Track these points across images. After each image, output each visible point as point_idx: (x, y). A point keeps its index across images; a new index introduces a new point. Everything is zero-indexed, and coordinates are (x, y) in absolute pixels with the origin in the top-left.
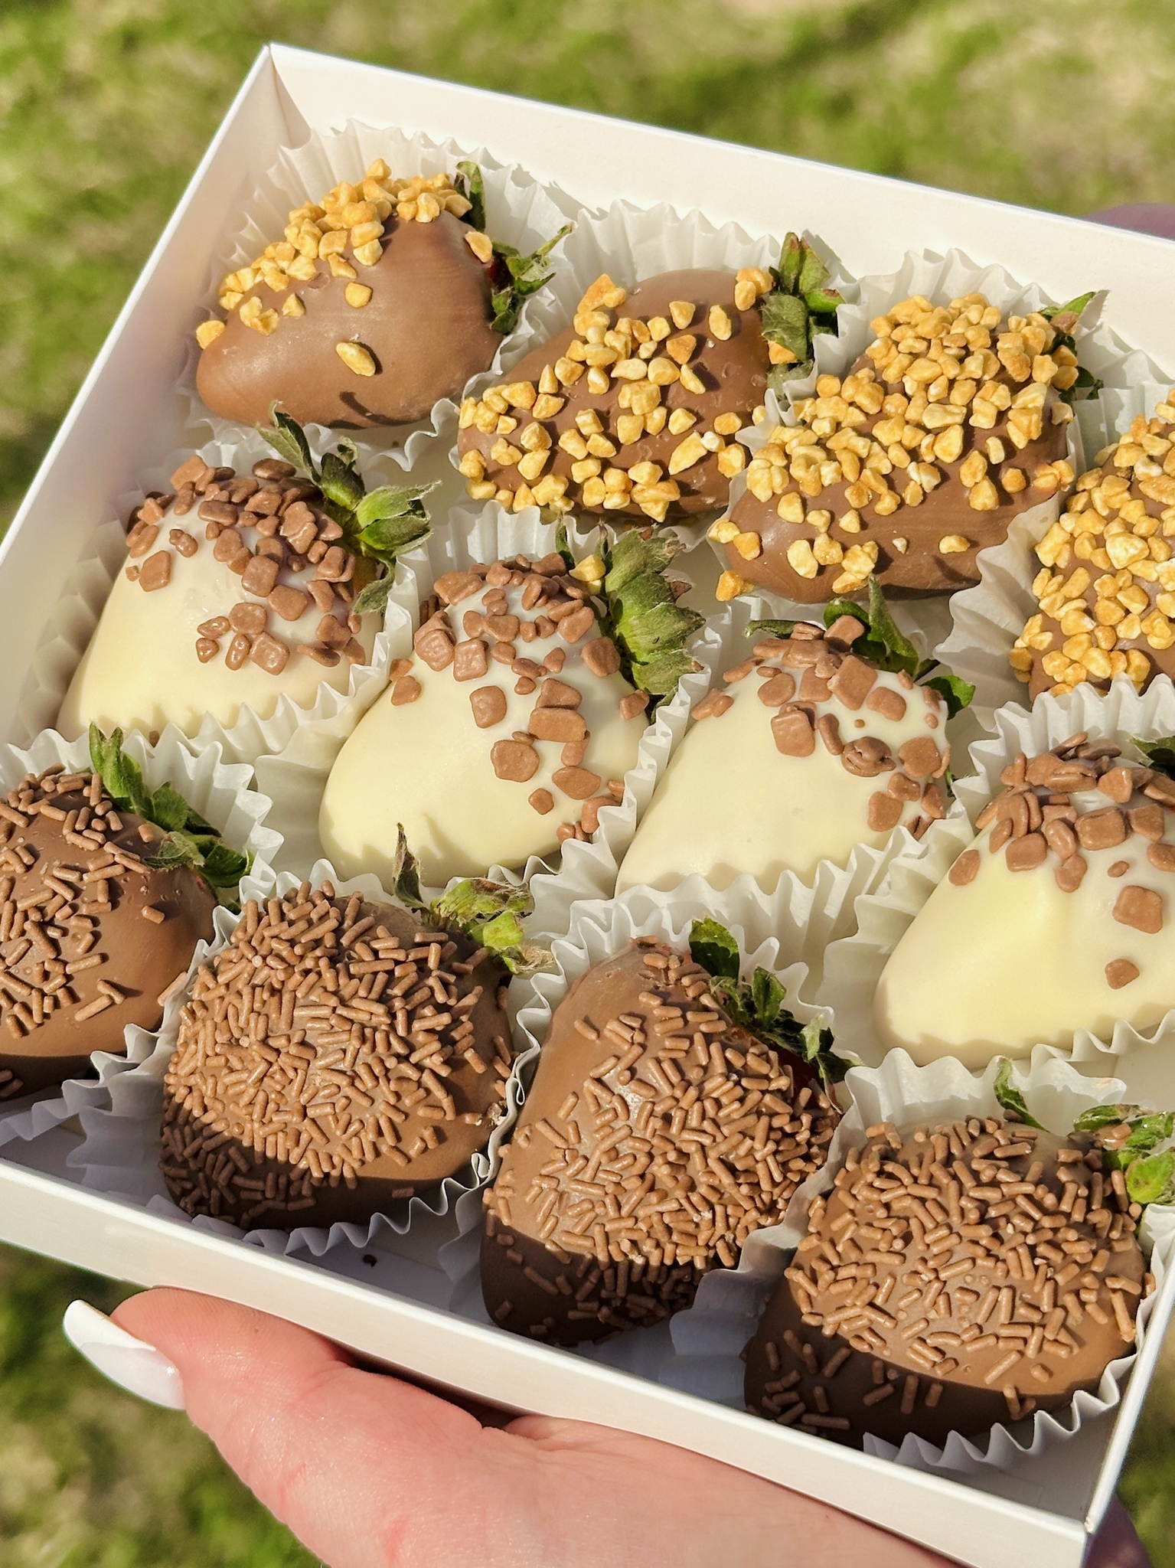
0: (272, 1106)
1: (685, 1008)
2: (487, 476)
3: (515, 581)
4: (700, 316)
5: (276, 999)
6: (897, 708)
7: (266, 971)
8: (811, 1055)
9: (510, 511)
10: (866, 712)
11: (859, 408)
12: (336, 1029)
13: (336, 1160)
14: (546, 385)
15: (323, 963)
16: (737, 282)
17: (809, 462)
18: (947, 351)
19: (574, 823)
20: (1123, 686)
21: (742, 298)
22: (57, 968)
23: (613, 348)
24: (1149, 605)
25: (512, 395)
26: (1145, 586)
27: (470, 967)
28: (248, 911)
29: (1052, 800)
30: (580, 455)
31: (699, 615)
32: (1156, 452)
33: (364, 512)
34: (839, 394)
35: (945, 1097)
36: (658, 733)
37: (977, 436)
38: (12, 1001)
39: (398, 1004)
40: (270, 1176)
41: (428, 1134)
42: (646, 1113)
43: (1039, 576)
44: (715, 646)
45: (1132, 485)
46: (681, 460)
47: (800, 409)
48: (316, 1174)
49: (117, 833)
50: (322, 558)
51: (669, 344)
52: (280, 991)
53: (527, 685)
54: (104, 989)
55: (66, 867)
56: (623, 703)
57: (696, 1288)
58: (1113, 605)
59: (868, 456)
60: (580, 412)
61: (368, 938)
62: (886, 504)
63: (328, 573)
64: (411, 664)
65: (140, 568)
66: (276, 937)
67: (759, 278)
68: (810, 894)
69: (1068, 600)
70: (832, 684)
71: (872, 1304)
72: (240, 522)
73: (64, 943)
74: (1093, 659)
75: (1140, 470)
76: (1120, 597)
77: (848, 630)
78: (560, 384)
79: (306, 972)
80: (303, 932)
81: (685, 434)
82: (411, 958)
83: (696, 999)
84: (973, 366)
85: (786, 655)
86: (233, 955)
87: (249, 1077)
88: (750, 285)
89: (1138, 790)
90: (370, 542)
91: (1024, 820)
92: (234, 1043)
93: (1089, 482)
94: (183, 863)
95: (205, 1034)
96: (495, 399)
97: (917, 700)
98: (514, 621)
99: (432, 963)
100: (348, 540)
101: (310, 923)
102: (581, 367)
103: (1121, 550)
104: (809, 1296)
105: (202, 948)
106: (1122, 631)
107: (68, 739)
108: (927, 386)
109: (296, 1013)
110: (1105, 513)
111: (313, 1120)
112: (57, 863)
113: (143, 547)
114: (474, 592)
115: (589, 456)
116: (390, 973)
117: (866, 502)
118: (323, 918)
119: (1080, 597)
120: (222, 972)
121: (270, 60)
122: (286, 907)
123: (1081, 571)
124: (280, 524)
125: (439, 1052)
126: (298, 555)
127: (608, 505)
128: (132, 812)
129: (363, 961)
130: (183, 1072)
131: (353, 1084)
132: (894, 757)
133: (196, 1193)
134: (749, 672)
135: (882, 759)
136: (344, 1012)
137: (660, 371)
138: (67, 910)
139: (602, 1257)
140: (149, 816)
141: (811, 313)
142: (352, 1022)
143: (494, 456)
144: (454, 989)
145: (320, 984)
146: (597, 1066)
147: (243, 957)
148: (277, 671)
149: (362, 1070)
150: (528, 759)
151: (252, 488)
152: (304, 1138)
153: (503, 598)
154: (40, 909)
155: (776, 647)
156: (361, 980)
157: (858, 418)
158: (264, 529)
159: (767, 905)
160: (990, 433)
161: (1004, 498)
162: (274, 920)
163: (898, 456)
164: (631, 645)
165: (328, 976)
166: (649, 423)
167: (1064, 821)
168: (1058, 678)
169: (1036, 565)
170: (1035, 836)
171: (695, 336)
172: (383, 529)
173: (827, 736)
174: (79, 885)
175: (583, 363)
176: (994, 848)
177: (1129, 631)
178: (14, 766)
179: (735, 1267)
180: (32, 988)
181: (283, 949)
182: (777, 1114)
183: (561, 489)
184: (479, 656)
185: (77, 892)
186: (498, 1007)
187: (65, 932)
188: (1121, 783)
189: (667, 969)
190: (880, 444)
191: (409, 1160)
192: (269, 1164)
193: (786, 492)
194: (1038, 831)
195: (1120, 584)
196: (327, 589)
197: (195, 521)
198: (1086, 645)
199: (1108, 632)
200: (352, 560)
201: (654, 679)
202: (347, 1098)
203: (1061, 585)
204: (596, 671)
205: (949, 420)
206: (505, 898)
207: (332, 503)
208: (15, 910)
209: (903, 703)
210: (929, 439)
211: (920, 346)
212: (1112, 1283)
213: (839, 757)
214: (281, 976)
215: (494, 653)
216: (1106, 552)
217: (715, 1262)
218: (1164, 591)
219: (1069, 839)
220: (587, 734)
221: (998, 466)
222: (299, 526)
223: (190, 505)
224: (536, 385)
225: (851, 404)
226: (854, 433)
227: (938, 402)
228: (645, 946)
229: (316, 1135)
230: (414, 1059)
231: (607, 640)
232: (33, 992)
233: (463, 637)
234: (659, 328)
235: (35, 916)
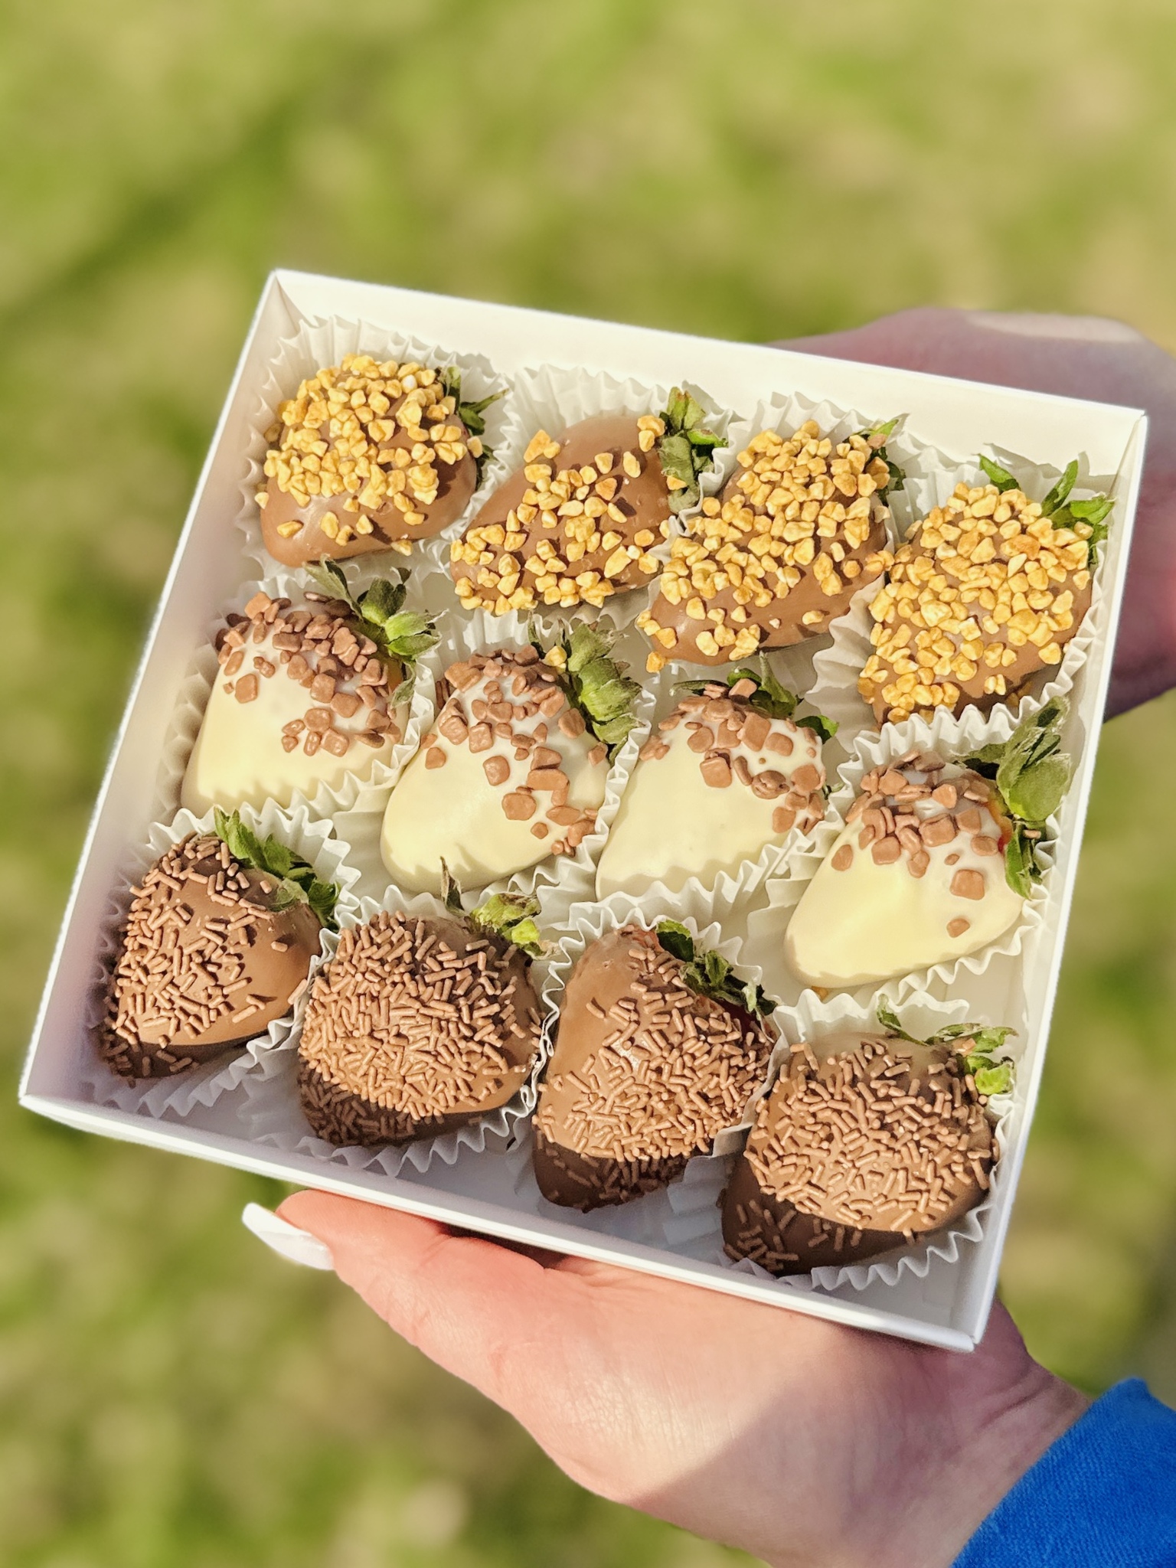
0: (380, 1077)
1: (662, 990)
2: (474, 592)
3: (505, 674)
4: (617, 461)
5: (375, 1003)
6: (788, 746)
7: (366, 984)
8: (750, 1009)
9: (494, 614)
10: (765, 752)
11: (736, 528)
12: (421, 1023)
13: (428, 1107)
14: (512, 526)
15: (407, 977)
16: (640, 430)
17: (707, 575)
18: (797, 481)
19: (563, 840)
20: (944, 714)
21: (645, 441)
22: (218, 991)
23: (558, 496)
24: (955, 651)
25: (488, 536)
26: (950, 637)
27: (506, 964)
28: (344, 935)
29: (901, 810)
30: (541, 572)
31: (637, 684)
32: (951, 538)
33: (393, 627)
34: (719, 515)
35: (842, 1016)
36: (617, 774)
37: (823, 543)
38: (188, 1015)
39: (462, 1002)
40: (383, 1120)
41: (491, 1085)
42: (644, 1068)
43: (874, 630)
44: (652, 704)
45: (936, 563)
46: (612, 568)
47: (693, 526)
48: (416, 1118)
49: (246, 889)
50: (364, 667)
51: (597, 486)
52: (377, 997)
53: (523, 754)
54: (250, 1001)
55: (215, 921)
56: (590, 754)
57: (684, 1167)
58: (930, 655)
59: (748, 565)
60: (539, 544)
61: (434, 952)
62: (763, 600)
63: (372, 681)
64: (435, 736)
65: (234, 684)
66: (369, 958)
67: (656, 426)
68: (737, 886)
69: (896, 649)
70: (741, 734)
71: (809, 1183)
72: (304, 648)
73: (220, 973)
74: (918, 693)
75: (940, 554)
76: (935, 648)
77: (744, 688)
78: (522, 524)
79: (394, 984)
80: (388, 953)
81: (615, 548)
82: (466, 964)
83: (670, 982)
84: (816, 491)
85: (704, 711)
86: (340, 969)
87: (363, 1059)
88: (651, 434)
89: (960, 796)
90: (397, 651)
91: (883, 828)
92: (349, 1036)
93: (904, 557)
94: (294, 903)
95: (327, 1026)
96: (477, 541)
97: (800, 738)
98: (508, 706)
99: (481, 966)
100: (381, 654)
101: (391, 944)
102: (535, 510)
103: (932, 614)
104: (764, 1175)
105: (315, 961)
106: (937, 670)
107: (199, 816)
108: (784, 508)
109: (392, 1014)
110: (918, 583)
111: (411, 1085)
112: (207, 918)
113: (233, 669)
114: (475, 684)
115: (547, 572)
116: (453, 978)
117: (748, 599)
118: (401, 939)
119: (907, 646)
120: (336, 983)
121: (276, 279)
122: (373, 933)
123: (904, 627)
124: (332, 646)
125: (494, 1032)
126: (347, 667)
127: (564, 604)
128: (252, 867)
129: (433, 972)
130: (313, 1051)
131: (437, 1060)
132: (788, 783)
133: (330, 1128)
134: (676, 725)
135: (781, 786)
136: (423, 1011)
137: (593, 507)
138: (219, 951)
139: (620, 1159)
140: (266, 868)
141: (693, 446)
142: (432, 1017)
143: (480, 582)
144: (498, 984)
145: (405, 991)
146: (606, 1038)
147: (347, 972)
148: (341, 754)
149: (442, 1050)
150: (529, 805)
151: (309, 617)
152: (405, 1096)
153: (498, 689)
154: (200, 953)
155: (695, 704)
156: (434, 985)
157: (737, 535)
158: (321, 651)
159: (708, 897)
160: (831, 541)
161: (846, 581)
162: (367, 945)
163: (769, 564)
164: (591, 710)
165: (411, 987)
166: (589, 545)
167: (910, 827)
168: (894, 704)
169: (871, 622)
170: (892, 840)
171: (615, 477)
172: (408, 643)
173: (740, 774)
174: (225, 932)
175: (537, 506)
176: (863, 845)
177: (943, 670)
178: (166, 841)
179: (711, 1153)
180: (200, 1005)
181: (376, 966)
182: (732, 1056)
183: (530, 597)
184: (487, 735)
185: (224, 937)
186: (528, 984)
187: (219, 966)
188: (948, 795)
189: (646, 961)
190: (755, 555)
191: (478, 1101)
192: (381, 1112)
193: (691, 597)
194: (893, 835)
195: (934, 638)
196: (371, 691)
197: (269, 648)
198: (913, 682)
199: (929, 673)
200: (386, 668)
201: (611, 735)
202: (433, 1068)
203: (891, 638)
204: (569, 735)
205: (803, 535)
206: (523, 905)
207: (366, 621)
208: (182, 955)
209: (791, 742)
210: (788, 551)
211: (776, 477)
212: (970, 1155)
213: (749, 787)
214: (377, 987)
215: (497, 731)
216: (922, 616)
217: (696, 1151)
218: (965, 641)
219: (915, 839)
220: (568, 783)
221: (840, 562)
222: (346, 646)
223: (264, 636)
224: (504, 524)
225: (730, 524)
226: (735, 549)
227: (794, 520)
228: (625, 934)
229: (414, 1094)
230: (477, 1038)
231: (576, 712)
232: (202, 1008)
233: (473, 721)
234: (588, 474)
235: (199, 960)
